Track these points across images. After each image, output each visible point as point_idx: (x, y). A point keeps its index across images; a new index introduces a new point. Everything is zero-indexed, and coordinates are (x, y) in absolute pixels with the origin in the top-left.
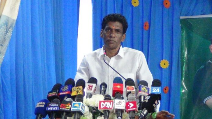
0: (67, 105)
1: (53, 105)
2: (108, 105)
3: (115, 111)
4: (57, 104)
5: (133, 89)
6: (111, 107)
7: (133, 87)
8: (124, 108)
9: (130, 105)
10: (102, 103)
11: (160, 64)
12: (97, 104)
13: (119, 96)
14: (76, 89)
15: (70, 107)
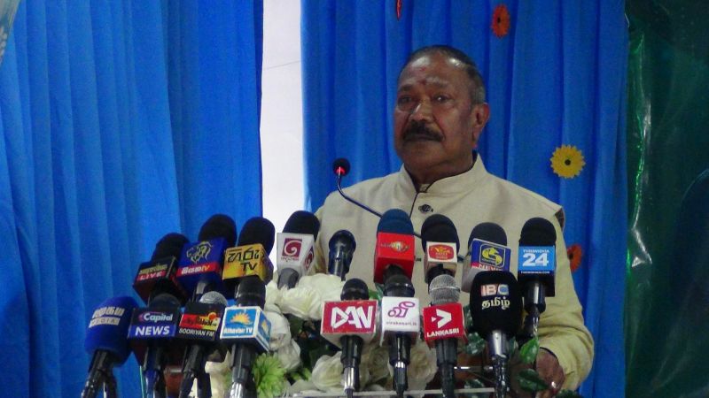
0: (207, 319)
1: (155, 318)
2: (358, 317)
3: (382, 340)
4: (168, 315)
5: (450, 256)
6: (368, 324)
7: (451, 249)
8: (416, 328)
9: (439, 318)
10: (336, 311)
11: (551, 163)
12: (318, 312)
13: (398, 284)
14: (240, 254)
15: (215, 325)
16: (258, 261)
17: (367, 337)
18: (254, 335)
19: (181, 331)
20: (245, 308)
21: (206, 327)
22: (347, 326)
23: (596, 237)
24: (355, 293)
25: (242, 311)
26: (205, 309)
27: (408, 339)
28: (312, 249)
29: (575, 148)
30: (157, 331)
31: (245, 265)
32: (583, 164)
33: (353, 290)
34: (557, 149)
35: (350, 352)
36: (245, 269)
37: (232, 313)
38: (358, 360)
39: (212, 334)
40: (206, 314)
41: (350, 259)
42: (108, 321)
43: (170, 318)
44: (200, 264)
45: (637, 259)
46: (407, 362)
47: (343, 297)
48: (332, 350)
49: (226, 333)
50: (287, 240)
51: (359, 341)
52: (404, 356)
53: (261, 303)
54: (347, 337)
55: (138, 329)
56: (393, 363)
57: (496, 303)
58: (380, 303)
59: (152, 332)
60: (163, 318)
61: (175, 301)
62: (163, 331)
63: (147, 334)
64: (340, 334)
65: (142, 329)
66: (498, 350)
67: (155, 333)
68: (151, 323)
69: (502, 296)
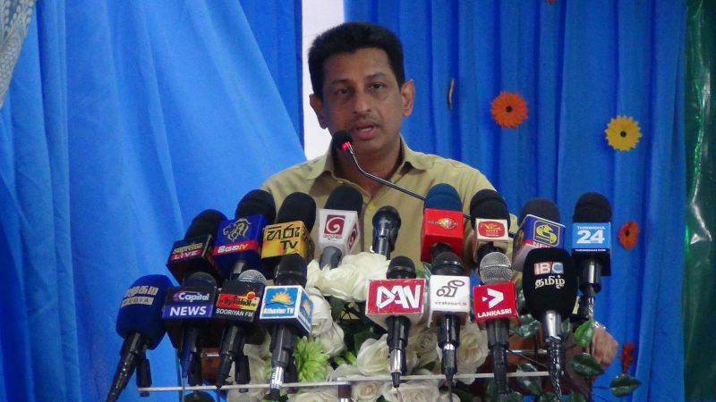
0: (245, 298)
1: (191, 298)
2: (405, 296)
3: (430, 321)
4: (204, 294)
5: (501, 233)
6: (415, 304)
7: (501, 225)
8: (466, 308)
9: (491, 298)
10: (381, 290)
11: (605, 135)
12: (362, 292)
13: (446, 262)
14: (280, 231)
15: (254, 305)
16: (299, 239)
17: (414, 318)
18: (296, 316)
19: (218, 311)
20: (286, 287)
21: (245, 307)
22: (393, 306)
23: (653, 213)
24: (401, 271)
25: (283, 290)
26: (244, 288)
27: (457, 319)
28: (355, 227)
29: (631, 119)
30: (193, 311)
31: (285, 243)
32: (640, 135)
33: (400, 268)
34: (613, 120)
35: (396, 333)
36: (285, 248)
37: (272, 293)
38: (405, 343)
39: (251, 315)
40: (244, 293)
41: (396, 236)
42: (142, 301)
43: (206, 298)
44: (237, 242)
45: (696, 236)
46: (456, 344)
47: (389, 275)
48: (378, 333)
49: (267, 313)
50: (330, 217)
51: (406, 322)
52: (454, 338)
53: (303, 282)
54: (393, 318)
55: (173, 309)
56: (442, 345)
57: (550, 282)
58: (428, 283)
59: (187, 313)
60: (200, 297)
61: (211, 280)
62: (199, 311)
63: (182, 314)
64: (386, 314)
65: (176, 310)
66: (552, 332)
67: (190, 313)
68: (186, 303)
69: (556, 275)
